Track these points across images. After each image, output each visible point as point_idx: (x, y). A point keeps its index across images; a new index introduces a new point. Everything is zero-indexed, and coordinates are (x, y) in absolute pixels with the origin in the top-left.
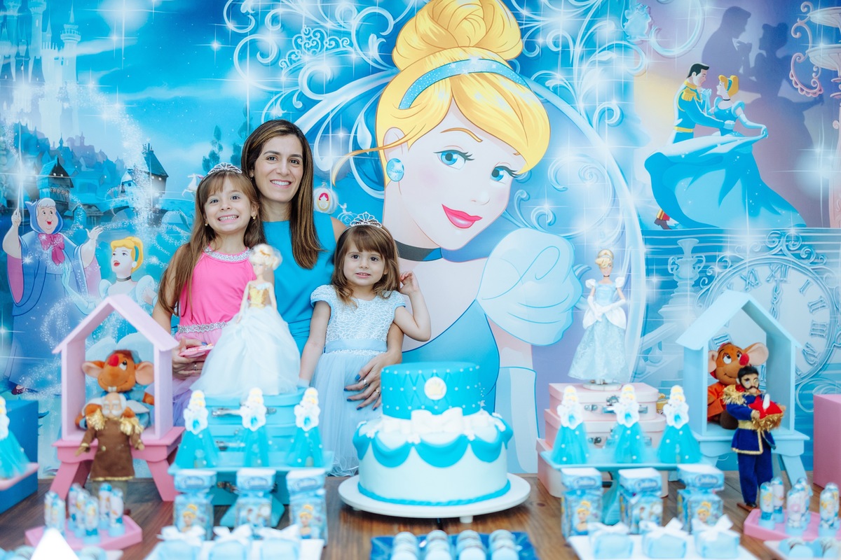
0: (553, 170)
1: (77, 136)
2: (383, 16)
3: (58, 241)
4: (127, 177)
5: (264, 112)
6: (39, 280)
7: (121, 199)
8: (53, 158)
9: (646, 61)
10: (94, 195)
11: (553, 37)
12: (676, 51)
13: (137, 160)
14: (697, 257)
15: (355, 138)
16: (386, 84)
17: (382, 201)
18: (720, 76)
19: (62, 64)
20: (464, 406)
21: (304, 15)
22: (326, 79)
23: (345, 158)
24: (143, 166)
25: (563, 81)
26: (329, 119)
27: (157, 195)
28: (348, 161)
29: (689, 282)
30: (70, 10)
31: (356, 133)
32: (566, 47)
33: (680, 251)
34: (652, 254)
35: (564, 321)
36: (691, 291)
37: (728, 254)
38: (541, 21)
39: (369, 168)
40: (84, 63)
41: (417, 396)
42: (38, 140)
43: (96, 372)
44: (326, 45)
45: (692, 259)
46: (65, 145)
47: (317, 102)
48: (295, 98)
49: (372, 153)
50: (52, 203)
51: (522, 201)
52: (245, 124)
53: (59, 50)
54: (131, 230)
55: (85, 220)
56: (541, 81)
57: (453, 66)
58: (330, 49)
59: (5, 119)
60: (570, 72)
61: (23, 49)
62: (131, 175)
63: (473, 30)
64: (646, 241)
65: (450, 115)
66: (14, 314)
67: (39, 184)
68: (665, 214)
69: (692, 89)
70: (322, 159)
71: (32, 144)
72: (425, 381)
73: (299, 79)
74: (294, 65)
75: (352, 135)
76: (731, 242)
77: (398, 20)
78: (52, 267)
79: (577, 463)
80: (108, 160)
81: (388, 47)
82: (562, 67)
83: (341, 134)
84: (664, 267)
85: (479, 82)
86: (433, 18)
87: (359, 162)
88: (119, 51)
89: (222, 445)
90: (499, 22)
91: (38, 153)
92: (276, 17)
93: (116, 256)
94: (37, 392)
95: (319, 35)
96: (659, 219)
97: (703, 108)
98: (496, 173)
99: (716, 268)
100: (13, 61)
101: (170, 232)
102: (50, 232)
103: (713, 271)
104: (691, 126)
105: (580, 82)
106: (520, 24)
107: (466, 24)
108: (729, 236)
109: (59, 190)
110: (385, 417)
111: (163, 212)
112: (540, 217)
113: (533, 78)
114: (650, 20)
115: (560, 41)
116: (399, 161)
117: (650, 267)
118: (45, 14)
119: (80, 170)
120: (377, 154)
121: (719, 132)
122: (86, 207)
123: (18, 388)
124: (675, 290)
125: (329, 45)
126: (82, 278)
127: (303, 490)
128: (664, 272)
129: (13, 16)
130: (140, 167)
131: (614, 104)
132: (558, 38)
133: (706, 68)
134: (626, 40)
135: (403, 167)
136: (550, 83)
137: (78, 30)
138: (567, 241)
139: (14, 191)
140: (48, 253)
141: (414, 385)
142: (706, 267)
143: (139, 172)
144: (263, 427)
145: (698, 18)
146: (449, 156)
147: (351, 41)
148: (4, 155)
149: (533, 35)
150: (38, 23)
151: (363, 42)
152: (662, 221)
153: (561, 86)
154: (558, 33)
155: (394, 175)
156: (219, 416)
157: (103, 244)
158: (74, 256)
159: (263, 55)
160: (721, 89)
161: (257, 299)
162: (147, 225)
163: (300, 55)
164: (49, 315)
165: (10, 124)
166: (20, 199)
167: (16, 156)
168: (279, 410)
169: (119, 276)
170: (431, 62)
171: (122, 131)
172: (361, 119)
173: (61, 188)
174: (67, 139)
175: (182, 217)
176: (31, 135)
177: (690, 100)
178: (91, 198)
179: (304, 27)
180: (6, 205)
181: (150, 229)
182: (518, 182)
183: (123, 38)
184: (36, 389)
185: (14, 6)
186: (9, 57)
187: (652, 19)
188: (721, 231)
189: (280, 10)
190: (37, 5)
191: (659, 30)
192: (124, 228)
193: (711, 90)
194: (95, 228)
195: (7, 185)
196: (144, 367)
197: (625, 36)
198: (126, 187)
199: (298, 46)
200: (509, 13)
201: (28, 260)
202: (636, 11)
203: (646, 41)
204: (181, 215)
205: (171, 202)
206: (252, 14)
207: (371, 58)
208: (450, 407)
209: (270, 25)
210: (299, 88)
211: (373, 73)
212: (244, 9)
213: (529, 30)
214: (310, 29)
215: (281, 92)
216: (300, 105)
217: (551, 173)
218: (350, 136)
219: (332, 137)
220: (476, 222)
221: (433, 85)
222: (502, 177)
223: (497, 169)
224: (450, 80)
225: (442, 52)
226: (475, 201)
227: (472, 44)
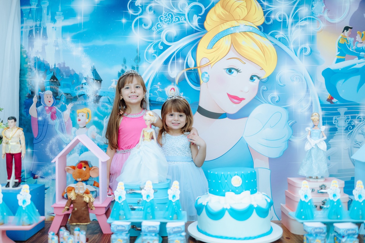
0: (279, 76)
1: (62, 62)
2: (200, 7)
3: (53, 110)
4: (84, 81)
5: (146, 51)
6: (45, 127)
7: (81, 91)
8: (51, 72)
9: (322, 25)
10: (69, 89)
11: (278, 15)
12: (337, 20)
13: (88, 73)
14: (347, 116)
15: (187, 63)
16: (201, 38)
17: (199, 92)
18: (358, 32)
19: (55, 30)
20: (250, 190)
21: (164, 6)
22: (174, 36)
23: (182, 72)
24: (91, 76)
25: (283, 35)
26: (175, 54)
27: (97, 89)
28: (184, 73)
29: (343, 128)
30: (59, 5)
31: (187, 60)
32: (285, 19)
33: (338, 114)
34: (325, 115)
35: (283, 146)
36: (344, 132)
37: (361, 115)
38: (273, 7)
39: (193, 76)
40: (65, 29)
41: (228, 185)
42: (44, 64)
43: (72, 171)
44: (174, 20)
45: (344, 117)
46: (57, 66)
47: (169, 46)
48: (159, 44)
49: (195, 70)
50: (51, 93)
51: (264, 91)
52: (137, 57)
53: (54, 23)
54: (85, 105)
55: (66, 100)
56: (273, 35)
57: (232, 29)
58: (175, 22)
59: (30, 55)
60: (287, 31)
61: (38, 23)
62: (86, 80)
63: (241, 12)
64: (323, 109)
65: (231, 52)
66: (34, 143)
67: (45, 84)
68: (331, 97)
69: (344, 38)
70: (172, 72)
71: (42, 66)
72: (232, 178)
73: (162, 36)
74: (159, 29)
75: (186, 61)
76: (363, 109)
77: (207, 8)
78: (51, 121)
79: (310, 219)
80: (75, 73)
81: (202, 21)
82: (283, 28)
83: (181, 61)
84: (331, 121)
85: (244, 36)
86: (223, 7)
87: (189, 74)
88: (80, 24)
89: (131, 207)
90: (253, 9)
91: (45, 70)
92: (151, 7)
93: (79, 117)
94: (44, 178)
95: (170, 15)
96: (329, 99)
97: (349, 47)
98: (252, 78)
99: (356, 122)
100: (34, 29)
101: (103, 106)
102: (50, 106)
103: (354, 123)
104: (344, 55)
105: (291, 35)
106: (263, 9)
107: (238, 9)
108: (362, 106)
109: (54, 87)
110: (211, 195)
111: (100, 97)
112: (273, 98)
113: (269, 34)
114: (324, 6)
115: (282, 16)
116: (207, 73)
117: (324, 121)
118: (48, 8)
119: (63, 78)
120: (197, 70)
121: (357, 58)
122: (66, 94)
123: (36, 176)
124: (336, 132)
125: (175, 20)
126: (64, 127)
127: (175, 233)
128: (331, 124)
129: (34, 9)
130: (90, 76)
131: (307, 45)
132: (281, 15)
133: (351, 28)
134: (313, 16)
135: (209, 76)
136: (277, 36)
137: (63, 14)
138: (285, 109)
139: (34, 87)
140: (49, 115)
141: (226, 180)
142: (351, 121)
143: (90, 79)
144: (152, 199)
145: (348, 5)
146: (230, 70)
147: (185, 18)
148: (30, 71)
149: (269, 14)
150: (45, 11)
151: (190, 19)
152: (330, 100)
153: (282, 38)
154: (281, 13)
155: (205, 79)
156: (130, 193)
157: (73, 111)
158: (60, 117)
159: (145, 25)
160: (358, 38)
161: (147, 137)
162: (93, 103)
163: (162, 25)
164: (49, 143)
165: (33, 57)
166: (37, 91)
167: (35, 71)
168: (158, 190)
169: (81, 126)
170: (222, 28)
171: (82, 60)
172: (189, 54)
173: (55, 86)
174: (57, 64)
175: (109, 99)
176: (42, 62)
177: (343, 43)
178: (68, 90)
179: (164, 12)
180: (31, 94)
181: (94, 105)
182: (262, 82)
183: (83, 18)
184: (44, 177)
185: (34, 4)
186: (32, 27)
187: (326, 6)
188: (358, 104)
189: (153, 4)
190: (44, 3)
191: (329, 11)
192: (83, 104)
193: (353, 38)
194: (70, 104)
195: (31, 85)
196: (94, 169)
197: (313, 14)
198: (84, 85)
199: (161, 21)
200: (258, 4)
201: (40, 119)
202: (318, 2)
203: (322, 16)
204: (108, 98)
205: (104, 92)
206: (140, 6)
207: (194, 26)
208: (244, 190)
209: (149, 11)
210: (161, 40)
211: (195, 33)
212: (136, 4)
213: (267, 12)
214: (167, 13)
215: (153, 42)
216: (162, 48)
217: (277, 78)
218: (184, 62)
219: (176, 62)
220: (243, 101)
221: (223, 38)
222: (255, 80)
223: (252, 76)
224: (231, 35)
225: (227, 22)
226: (242, 91)
227: (241, 19)
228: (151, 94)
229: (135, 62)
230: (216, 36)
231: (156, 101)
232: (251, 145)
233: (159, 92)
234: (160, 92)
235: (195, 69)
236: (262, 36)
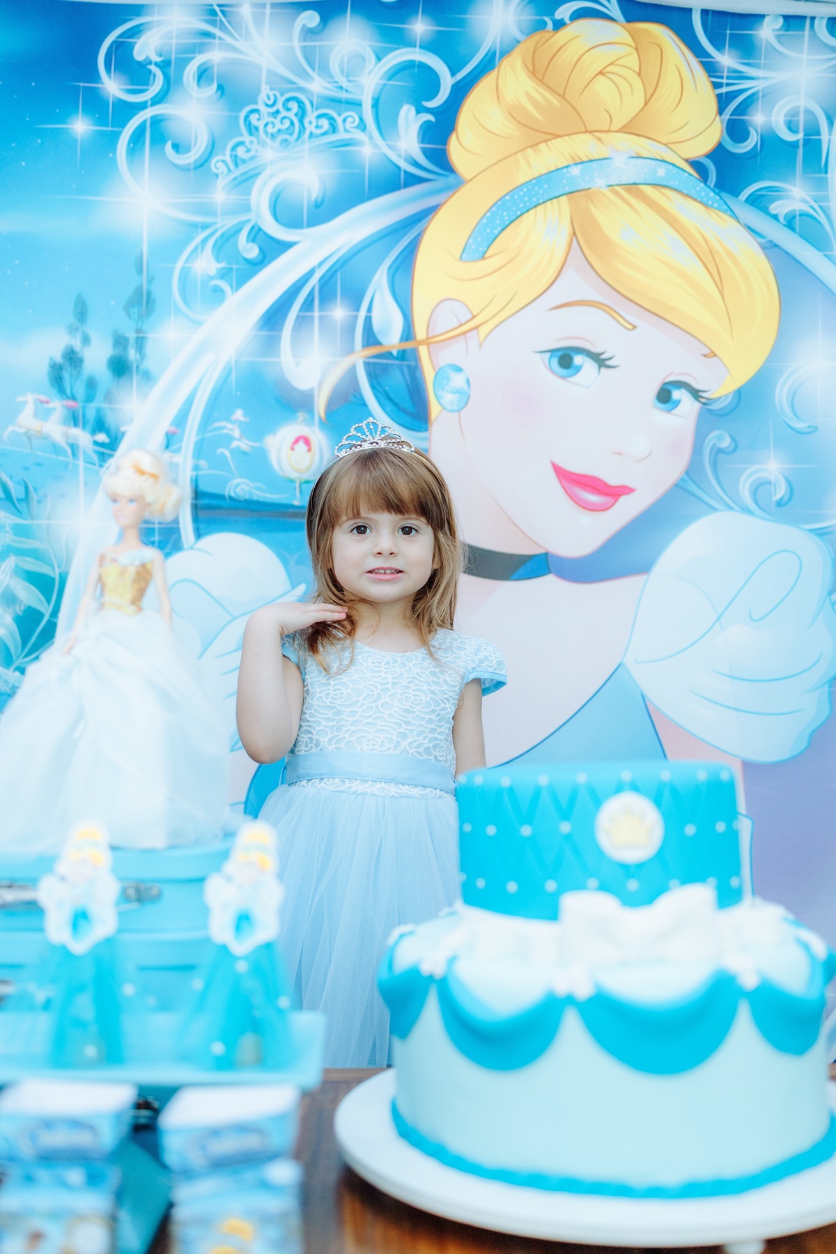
0: (786, 389)
2: (430, 68)
11: (783, 113)
15: (368, 320)
16: (433, 210)
20: (714, 881)
21: (265, 65)
22: (309, 198)
23: (347, 362)
25: (805, 202)
26: (314, 281)
28: (353, 370)
31: (370, 310)
32: (812, 133)
35: (811, 709)
38: (761, 78)
39: (396, 381)
41: (575, 851)
44: (310, 128)
47: (286, 246)
48: (243, 236)
49: (403, 355)
51: (721, 454)
52: (139, 290)
56: (757, 201)
57: (576, 171)
58: (318, 136)
60: (822, 184)
63: (618, 96)
65: (569, 272)
70: (297, 364)
72: (599, 805)
73: (254, 197)
74: (243, 168)
75: (362, 314)
77: (460, 76)
81: (439, 132)
82: (804, 172)
83: (339, 313)
85: (629, 204)
86: (533, 72)
87: (376, 372)
90: (671, 81)
92: (206, 70)
95: (294, 106)
98: (664, 396)
106: (716, 86)
107: (601, 85)
110: (473, 914)
112: (759, 488)
113: (744, 196)
115: (801, 119)
116: (459, 369)
120: (415, 352)
125: (317, 127)
132: (796, 114)
135: (468, 382)
136: (780, 207)
138: (817, 538)
141: (566, 816)
146: (565, 359)
147: (361, 119)
149: (743, 108)
151: (385, 122)
153: (803, 215)
154: (797, 104)
155: (449, 398)
159: (176, 147)
161: (121, 592)
163: (254, 147)
170: (529, 164)
172: (380, 283)
179: (265, 90)
189: (215, 56)
199: (252, 130)
200: (694, 62)
206: (156, 64)
207: (403, 154)
208: (674, 883)
209: (195, 85)
210: (252, 217)
211: (407, 185)
212: (139, 54)
213: (735, 97)
214: (278, 94)
215: (214, 223)
216: (253, 252)
217: (781, 394)
218: (356, 317)
219: (321, 318)
220: (623, 499)
221: (532, 212)
222: (678, 403)
223: (669, 387)
224: (569, 199)
225: (553, 141)
226: (620, 454)
227: (616, 126)
228: (202, 463)
229: (130, 317)
230: (500, 203)
231: (222, 497)
232: (658, 699)
233: (239, 453)
234: (244, 453)
235: (404, 351)
236: (712, 206)
